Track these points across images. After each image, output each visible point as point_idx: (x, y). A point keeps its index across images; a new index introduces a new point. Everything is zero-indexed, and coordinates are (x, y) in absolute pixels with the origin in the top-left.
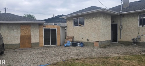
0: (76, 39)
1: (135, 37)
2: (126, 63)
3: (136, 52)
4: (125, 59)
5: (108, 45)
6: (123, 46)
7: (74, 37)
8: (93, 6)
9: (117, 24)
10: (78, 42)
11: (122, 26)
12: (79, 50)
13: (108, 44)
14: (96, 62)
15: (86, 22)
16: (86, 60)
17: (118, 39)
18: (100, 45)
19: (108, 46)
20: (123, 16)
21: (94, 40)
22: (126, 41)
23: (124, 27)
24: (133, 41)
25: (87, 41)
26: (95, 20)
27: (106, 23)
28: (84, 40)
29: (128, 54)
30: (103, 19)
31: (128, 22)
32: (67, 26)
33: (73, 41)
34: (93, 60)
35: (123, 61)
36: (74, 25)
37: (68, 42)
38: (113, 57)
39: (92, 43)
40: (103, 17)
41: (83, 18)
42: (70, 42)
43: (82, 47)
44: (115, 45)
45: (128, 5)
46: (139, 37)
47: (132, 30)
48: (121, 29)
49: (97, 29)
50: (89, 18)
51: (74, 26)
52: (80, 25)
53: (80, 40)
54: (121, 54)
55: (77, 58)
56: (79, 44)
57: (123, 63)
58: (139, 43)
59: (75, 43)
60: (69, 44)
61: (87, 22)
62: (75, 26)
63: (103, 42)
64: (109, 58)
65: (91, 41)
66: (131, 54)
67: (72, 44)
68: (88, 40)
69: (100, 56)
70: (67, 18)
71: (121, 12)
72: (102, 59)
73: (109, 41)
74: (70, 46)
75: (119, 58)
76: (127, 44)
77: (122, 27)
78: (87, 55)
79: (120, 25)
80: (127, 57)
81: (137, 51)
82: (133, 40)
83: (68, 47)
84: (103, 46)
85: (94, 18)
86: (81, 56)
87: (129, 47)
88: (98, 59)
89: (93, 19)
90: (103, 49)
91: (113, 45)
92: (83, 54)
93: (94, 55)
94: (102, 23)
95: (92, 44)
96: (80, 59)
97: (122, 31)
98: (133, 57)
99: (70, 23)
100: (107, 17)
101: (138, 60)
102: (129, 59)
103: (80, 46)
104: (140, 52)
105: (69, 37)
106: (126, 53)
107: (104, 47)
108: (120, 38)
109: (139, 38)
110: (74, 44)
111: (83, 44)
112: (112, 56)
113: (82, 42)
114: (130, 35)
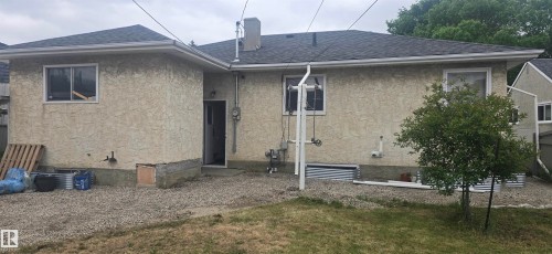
0: (56, 159)
1: (275, 147)
2: (234, 235)
3: (271, 193)
4: (235, 220)
5: (192, 176)
6: (241, 177)
7: (49, 149)
8: (138, 27)
9: (224, 102)
10: (69, 172)
11: (238, 109)
12: (65, 206)
13: (192, 172)
14: (130, 245)
15: (105, 84)
16: (86, 244)
17: (228, 156)
18: (160, 179)
19: (192, 180)
20: (243, 77)
21: (136, 158)
22: (250, 159)
23: (246, 115)
24: (269, 160)
25: (107, 165)
26: (143, 81)
27: (183, 96)
28: (97, 162)
29: (249, 204)
30: (176, 80)
31: (256, 98)
32: (13, 98)
33: (40, 166)
34: (120, 240)
35: (229, 226)
36: (48, 95)
37: (13, 172)
38: (199, 219)
39: (131, 171)
40: (175, 73)
41: (94, 67)
42: (22, 172)
43: (86, 189)
44: (216, 177)
45: (259, 43)
46: (284, 147)
47: (266, 125)
48: (236, 120)
49: (150, 115)
50: (119, 72)
51: (49, 99)
52: (76, 98)
53: (77, 160)
54: (229, 206)
55: (47, 239)
56: (69, 177)
57: (225, 235)
58: (284, 165)
59: (53, 178)
60: (17, 184)
61: (111, 88)
62: (54, 99)
63: (174, 167)
64: (184, 225)
65: (126, 163)
66: (257, 202)
67: (35, 180)
68: (113, 160)
69: (152, 221)
70: (12, 61)
71: (238, 63)
72: (156, 231)
73: (195, 162)
74: (22, 192)
75: (218, 219)
76: (253, 169)
77: (239, 114)
78: (97, 224)
79: (233, 106)
80: (244, 213)
81: (274, 191)
82: (269, 155)
83: (8, 196)
84: (173, 181)
85: (137, 71)
86: (70, 231)
87: (256, 179)
88: (141, 233)
89: (136, 75)
90: (169, 193)
91: (209, 177)
92: (82, 218)
93: (127, 219)
94: (169, 94)
95: (131, 178)
96: (61, 245)
97: (239, 125)
98: (260, 210)
99: (28, 83)
100: (188, 75)
101: (271, 220)
102: (247, 220)
103: (75, 187)
104: (282, 193)
105: (18, 148)
106: (245, 201)
107: (176, 186)
108: (234, 151)
109: (285, 151)
110: (46, 181)
111: (87, 179)
112: (196, 216)
113: (82, 171)
114: (261, 139)
